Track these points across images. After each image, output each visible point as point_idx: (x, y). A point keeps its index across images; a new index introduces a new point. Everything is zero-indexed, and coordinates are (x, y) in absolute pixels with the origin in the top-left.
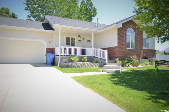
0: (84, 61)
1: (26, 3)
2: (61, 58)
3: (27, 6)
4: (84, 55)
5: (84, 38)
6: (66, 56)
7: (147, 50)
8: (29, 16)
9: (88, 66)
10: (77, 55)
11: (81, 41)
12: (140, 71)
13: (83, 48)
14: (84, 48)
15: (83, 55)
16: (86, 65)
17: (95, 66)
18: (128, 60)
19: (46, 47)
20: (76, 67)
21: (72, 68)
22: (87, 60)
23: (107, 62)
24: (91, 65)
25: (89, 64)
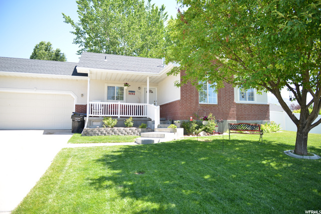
0: (126, 126)
1: (75, 31)
2: (90, 121)
3: (76, 36)
4: (127, 116)
5: (139, 88)
6: (94, 117)
7: (249, 105)
8: (80, 52)
9: (121, 133)
10: (119, 116)
11: (135, 92)
12: (200, 142)
13: (138, 104)
14: (140, 104)
15: (125, 116)
16: (118, 132)
17: (134, 133)
18: (196, 123)
19: (75, 103)
20: (98, 135)
21: (91, 135)
22: (132, 124)
23: (156, 126)
24: (126, 131)
25: (124, 129)
